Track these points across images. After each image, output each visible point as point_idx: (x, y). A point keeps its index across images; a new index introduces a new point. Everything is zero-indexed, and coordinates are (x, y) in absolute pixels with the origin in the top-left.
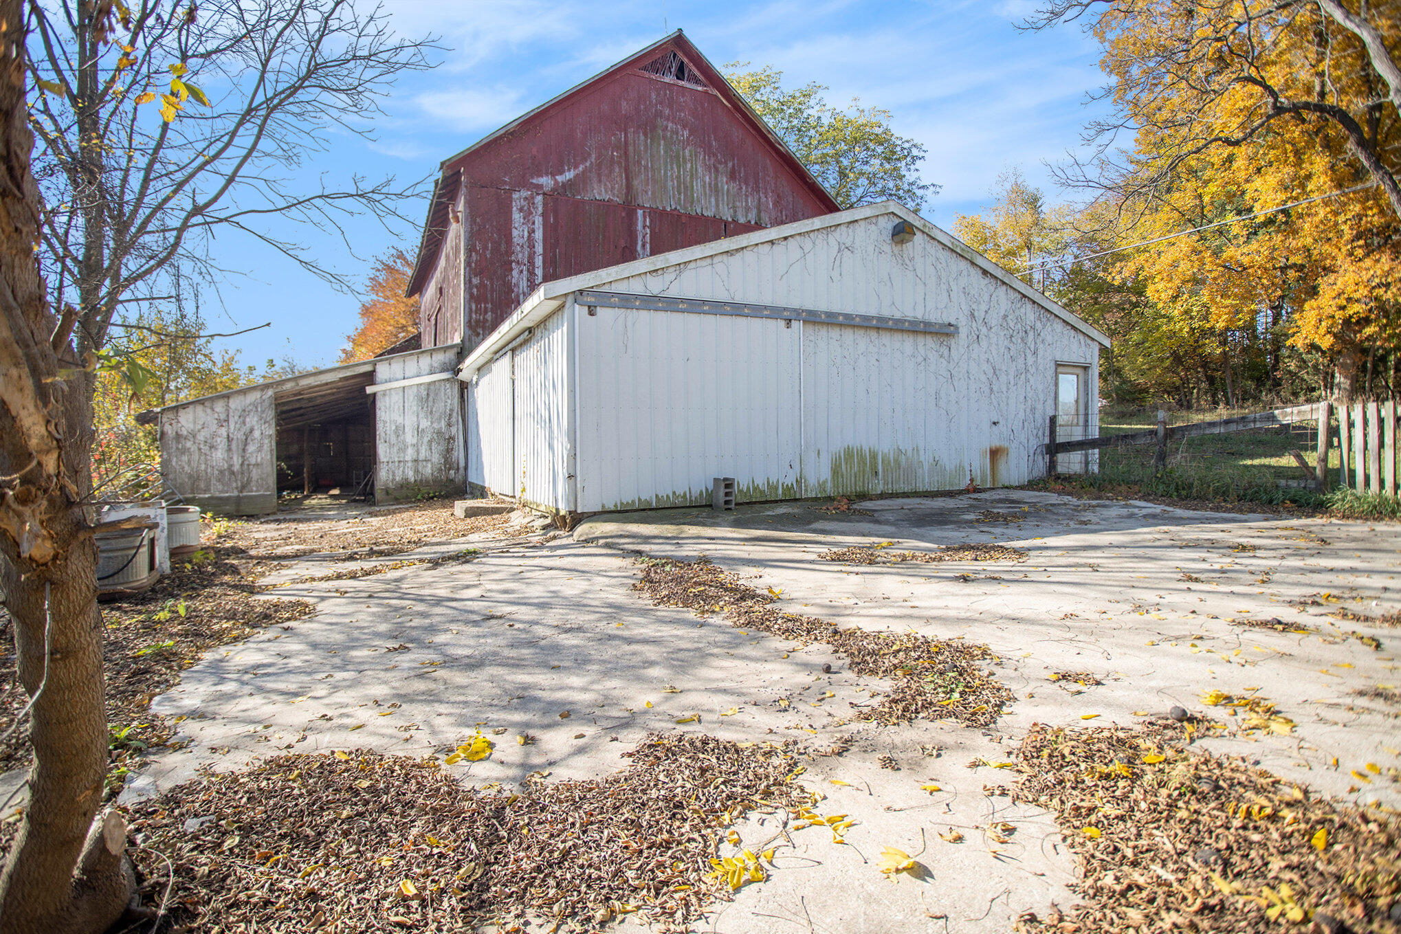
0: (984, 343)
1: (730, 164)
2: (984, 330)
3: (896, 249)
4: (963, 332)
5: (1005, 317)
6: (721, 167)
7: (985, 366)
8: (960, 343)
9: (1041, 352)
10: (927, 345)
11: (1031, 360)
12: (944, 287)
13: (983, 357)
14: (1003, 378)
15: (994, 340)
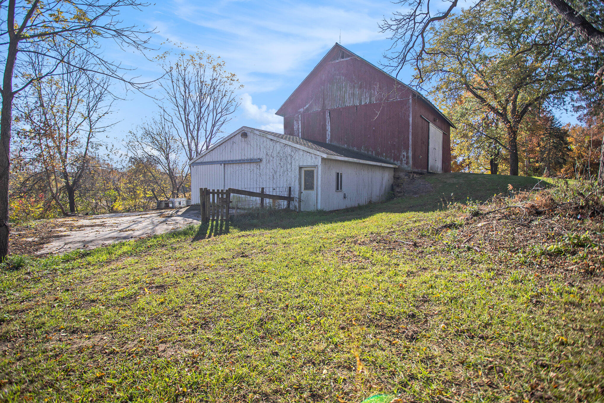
0: (271, 163)
1: (360, 83)
2: (271, 158)
3: (243, 139)
4: (264, 160)
5: (279, 153)
6: (356, 85)
7: (272, 170)
8: (263, 165)
9: (293, 164)
10: (253, 166)
11: (289, 166)
12: (259, 147)
13: (271, 167)
14: (278, 174)
15: (275, 161)
